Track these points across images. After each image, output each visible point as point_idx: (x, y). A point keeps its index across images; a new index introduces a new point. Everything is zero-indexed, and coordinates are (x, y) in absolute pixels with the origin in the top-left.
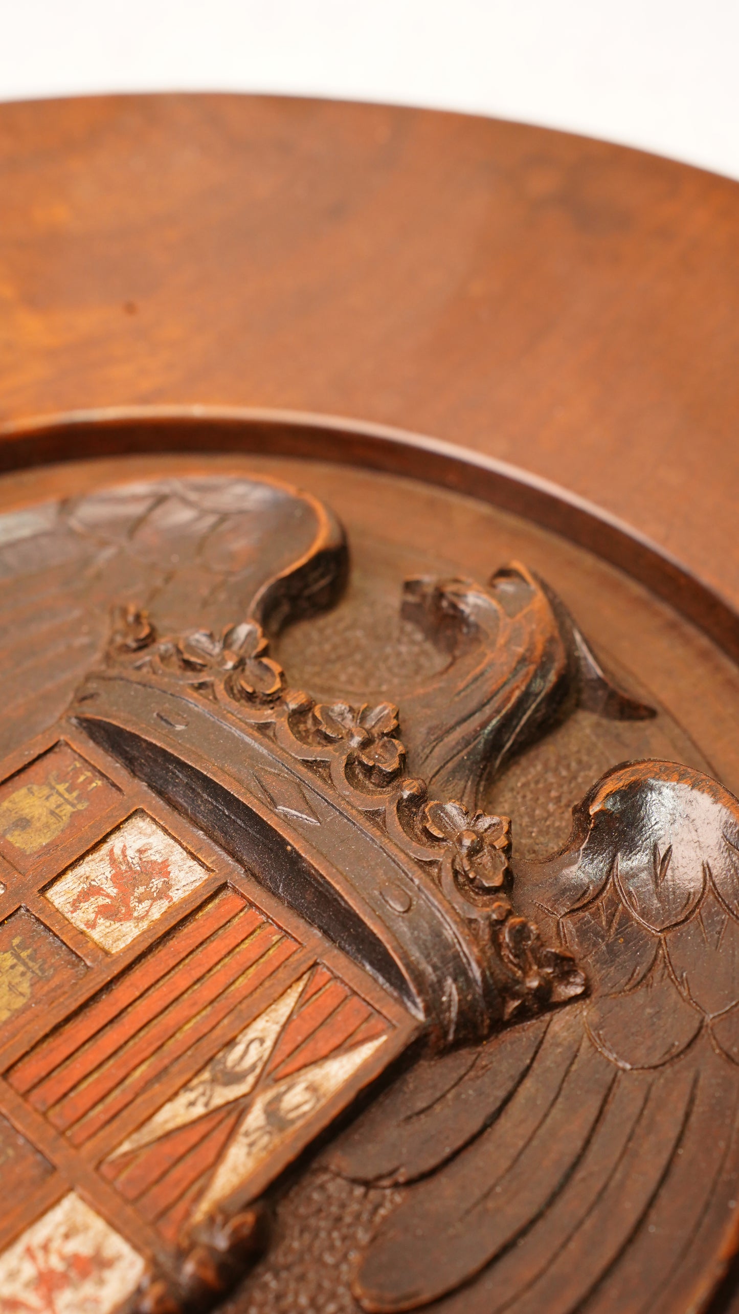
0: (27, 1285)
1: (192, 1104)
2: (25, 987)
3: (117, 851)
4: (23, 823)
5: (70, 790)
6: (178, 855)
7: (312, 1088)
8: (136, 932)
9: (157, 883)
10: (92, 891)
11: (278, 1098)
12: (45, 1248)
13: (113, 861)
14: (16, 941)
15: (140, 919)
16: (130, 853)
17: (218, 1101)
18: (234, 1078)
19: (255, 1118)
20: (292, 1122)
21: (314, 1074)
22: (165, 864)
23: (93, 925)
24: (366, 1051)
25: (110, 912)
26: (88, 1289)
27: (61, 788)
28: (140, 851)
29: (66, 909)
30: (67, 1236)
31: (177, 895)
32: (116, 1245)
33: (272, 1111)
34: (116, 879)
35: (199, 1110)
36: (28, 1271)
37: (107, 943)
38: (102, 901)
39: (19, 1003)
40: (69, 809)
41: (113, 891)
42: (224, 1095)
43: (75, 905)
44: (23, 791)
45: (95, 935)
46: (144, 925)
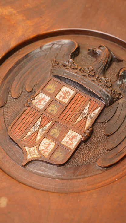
0: (68, 140)
1: (81, 118)
2: (57, 109)
3: (62, 91)
4: (50, 89)
5: (54, 84)
6: (70, 90)
7: (94, 113)
8: (68, 100)
9: (69, 94)
10: (61, 96)
11: (90, 115)
12: (69, 136)
13: (62, 92)
14: (54, 103)
15: (68, 98)
16: (64, 91)
17: (83, 117)
18: (85, 114)
19: (88, 118)
20: (93, 118)
21: (94, 112)
22: (69, 91)
23: (63, 100)
24: (99, 108)
25: (64, 98)
26: (75, 139)
27: (53, 84)
28: (65, 90)
29: (59, 99)
30: (71, 134)
31: (71, 95)
32: (77, 134)
33: (90, 117)
34: (63, 94)
35: (82, 118)
36: (68, 138)
37: (65, 102)
38: (63, 97)
39: (57, 110)
40: (55, 87)
41: (64, 96)
42: (84, 116)
43: (60, 98)
44: (49, 86)
45: (63, 101)
46: (69, 99)
